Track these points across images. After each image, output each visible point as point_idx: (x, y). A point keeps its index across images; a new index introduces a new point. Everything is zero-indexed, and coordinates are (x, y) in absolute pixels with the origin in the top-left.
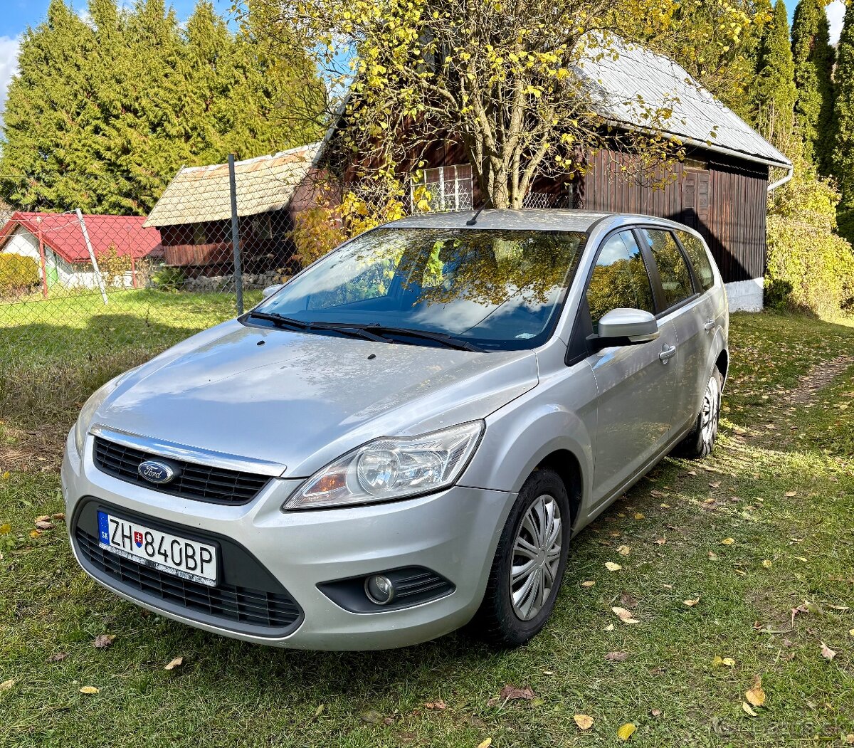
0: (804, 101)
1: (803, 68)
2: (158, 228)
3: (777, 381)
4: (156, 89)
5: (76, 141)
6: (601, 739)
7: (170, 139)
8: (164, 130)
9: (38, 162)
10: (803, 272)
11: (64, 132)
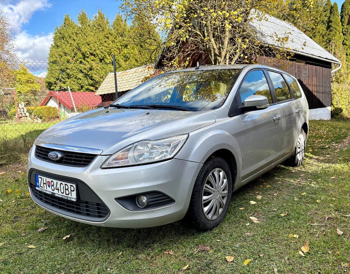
0: (346, 40)
1: (345, 28)
2: (100, 95)
3: (333, 141)
4: (102, 47)
5: (74, 67)
6: (236, 265)
7: (107, 65)
8: (105, 61)
9: (60, 75)
10: (347, 104)
11: (69, 64)
